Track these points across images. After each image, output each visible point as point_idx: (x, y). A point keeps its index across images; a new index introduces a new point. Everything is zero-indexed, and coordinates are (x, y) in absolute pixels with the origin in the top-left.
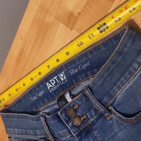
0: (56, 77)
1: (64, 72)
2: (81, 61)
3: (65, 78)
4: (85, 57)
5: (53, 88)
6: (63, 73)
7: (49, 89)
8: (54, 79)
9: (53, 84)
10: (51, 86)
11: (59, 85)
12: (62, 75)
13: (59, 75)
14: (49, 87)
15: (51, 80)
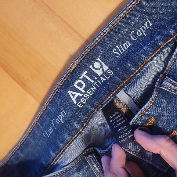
0: (86, 72)
1: (100, 57)
2: (133, 23)
3: (106, 68)
4: (138, 13)
5: (83, 97)
6: (98, 59)
7: (75, 102)
8: (81, 78)
9: (82, 89)
10: (77, 94)
11: (95, 86)
12: (97, 65)
13: (91, 67)
14: (74, 99)
15: (76, 83)
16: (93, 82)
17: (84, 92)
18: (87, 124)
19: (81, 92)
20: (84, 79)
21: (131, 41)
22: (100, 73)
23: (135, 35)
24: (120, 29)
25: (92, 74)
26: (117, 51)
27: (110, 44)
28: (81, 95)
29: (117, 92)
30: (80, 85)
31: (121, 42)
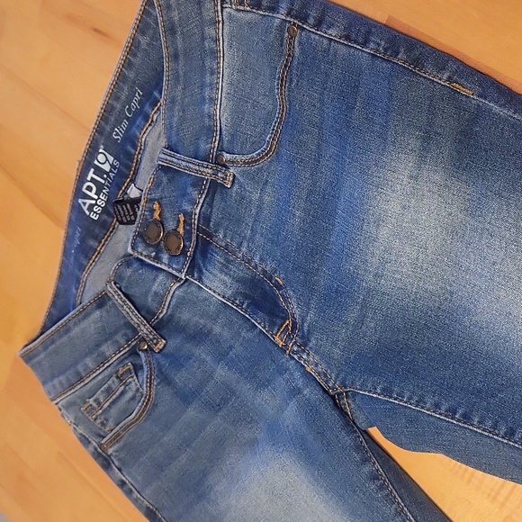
0: (92, 170)
1: (102, 146)
2: (123, 97)
3: (111, 159)
4: (124, 83)
5: (96, 204)
6: (101, 151)
7: (87, 213)
8: (89, 179)
9: (92, 194)
10: (89, 202)
11: (107, 186)
12: (101, 158)
13: (96, 162)
14: (85, 208)
15: (85, 186)
16: (103, 182)
17: (96, 197)
18: (106, 240)
19: (93, 199)
20: (93, 180)
21: (128, 118)
22: (107, 167)
23: (129, 110)
24: (113, 108)
25: (99, 171)
26: (117, 134)
27: (108, 128)
28: (94, 202)
29: (127, 188)
30: (89, 189)
31: (118, 123)
